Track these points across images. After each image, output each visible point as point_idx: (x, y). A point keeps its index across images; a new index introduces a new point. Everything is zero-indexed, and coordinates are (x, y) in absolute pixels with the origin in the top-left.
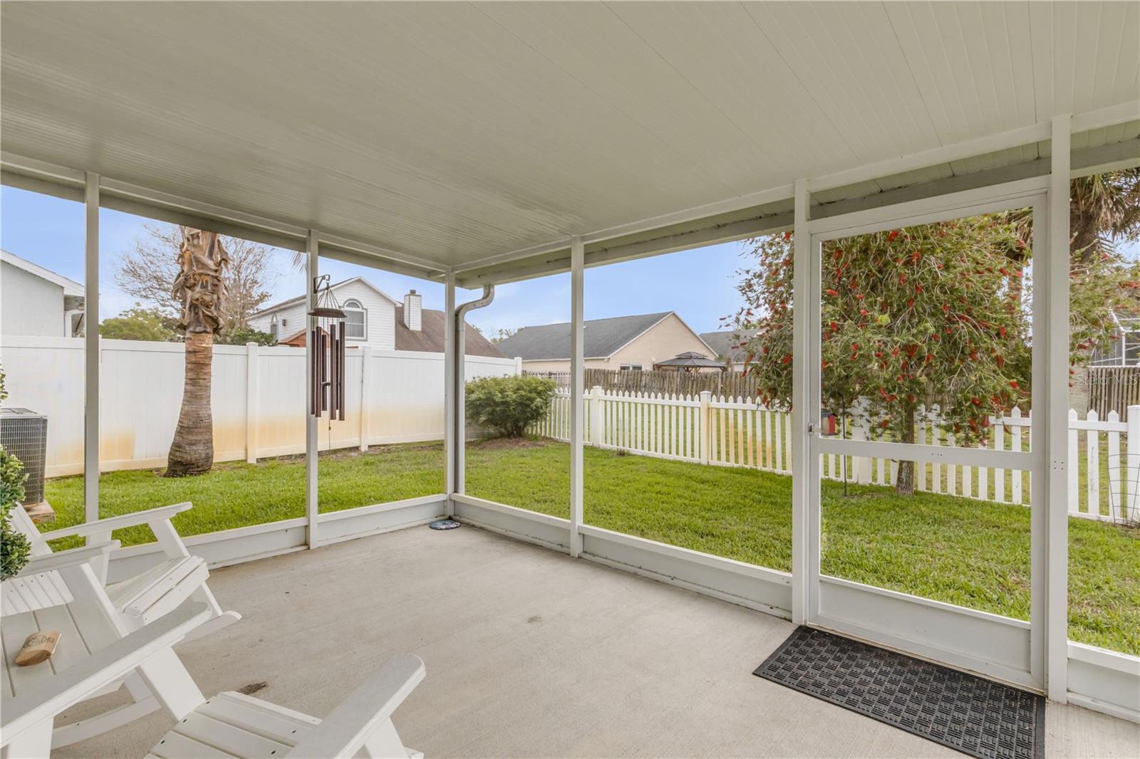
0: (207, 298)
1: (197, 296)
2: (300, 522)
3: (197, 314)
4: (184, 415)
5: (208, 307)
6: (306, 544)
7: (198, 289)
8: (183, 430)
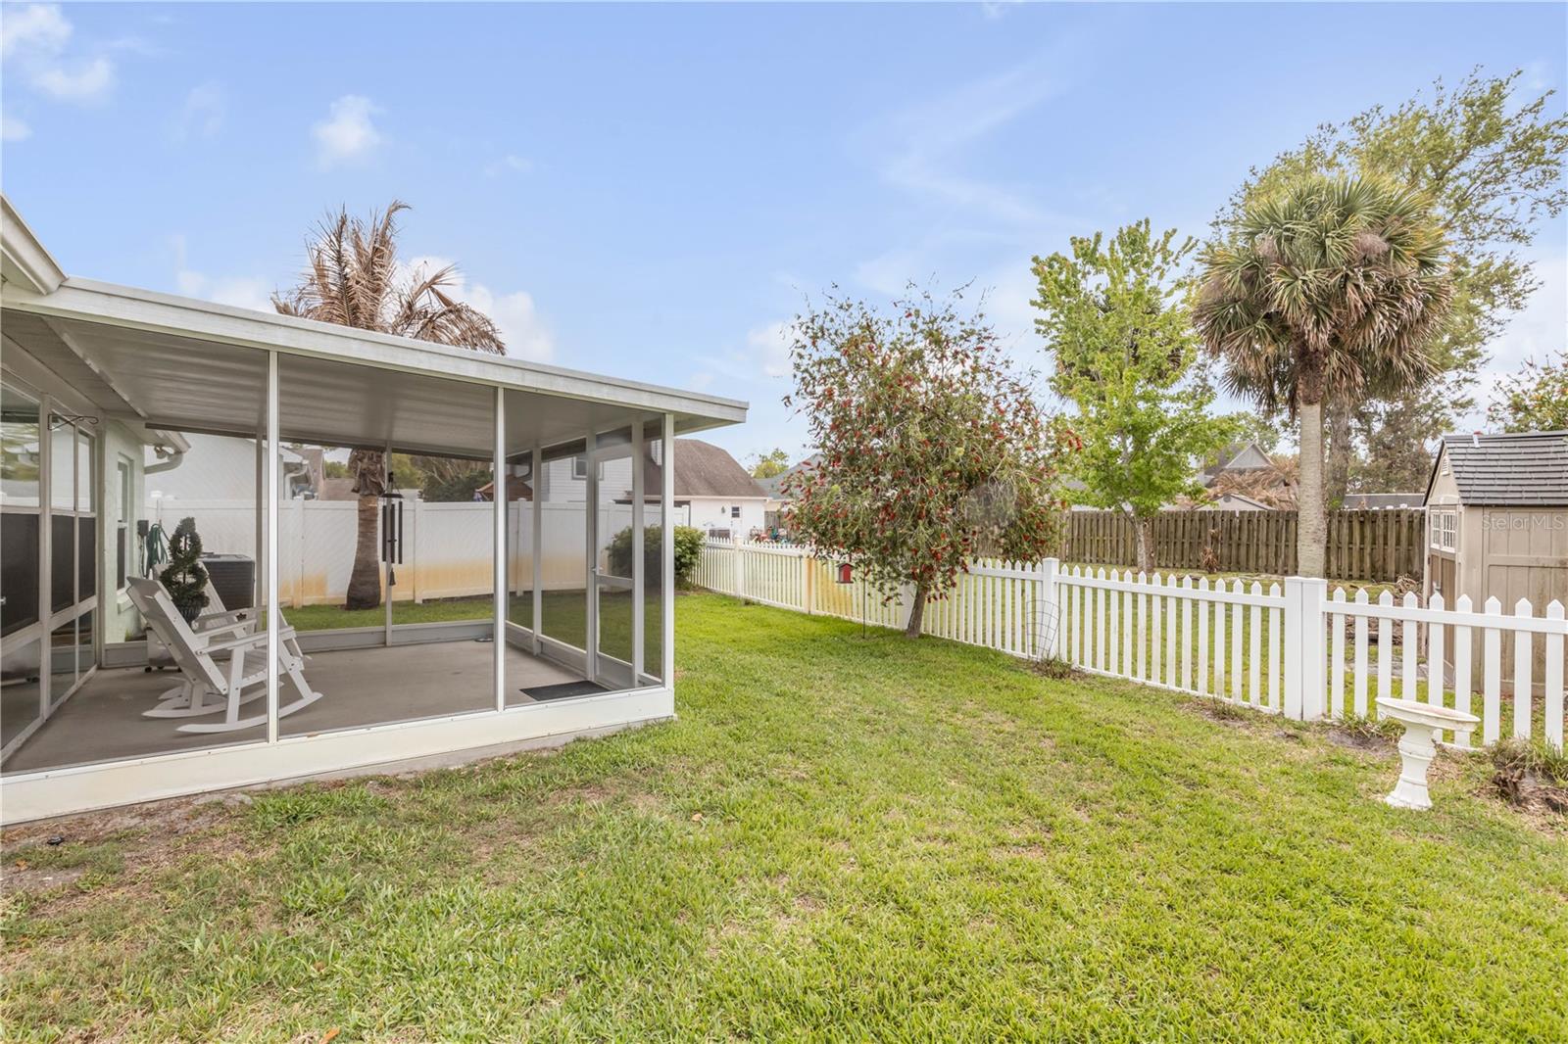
0: (372, 468)
1: (365, 466)
2: (381, 628)
3: (365, 480)
4: (357, 561)
5: (374, 475)
6: (385, 643)
7: (366, 460)
8: (357, 573)
